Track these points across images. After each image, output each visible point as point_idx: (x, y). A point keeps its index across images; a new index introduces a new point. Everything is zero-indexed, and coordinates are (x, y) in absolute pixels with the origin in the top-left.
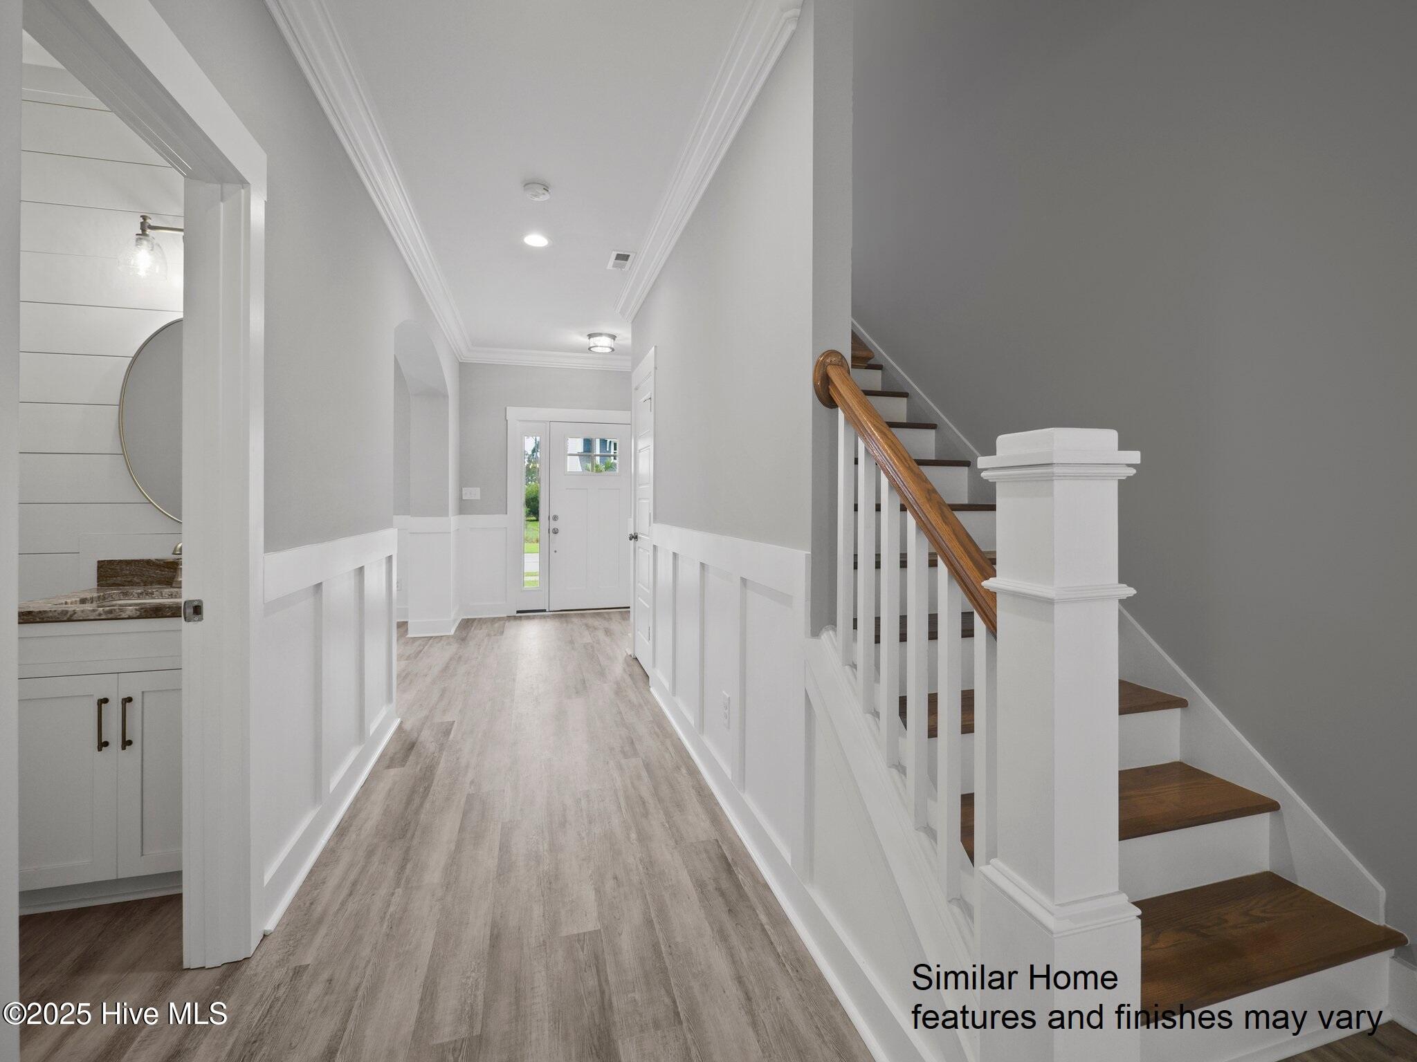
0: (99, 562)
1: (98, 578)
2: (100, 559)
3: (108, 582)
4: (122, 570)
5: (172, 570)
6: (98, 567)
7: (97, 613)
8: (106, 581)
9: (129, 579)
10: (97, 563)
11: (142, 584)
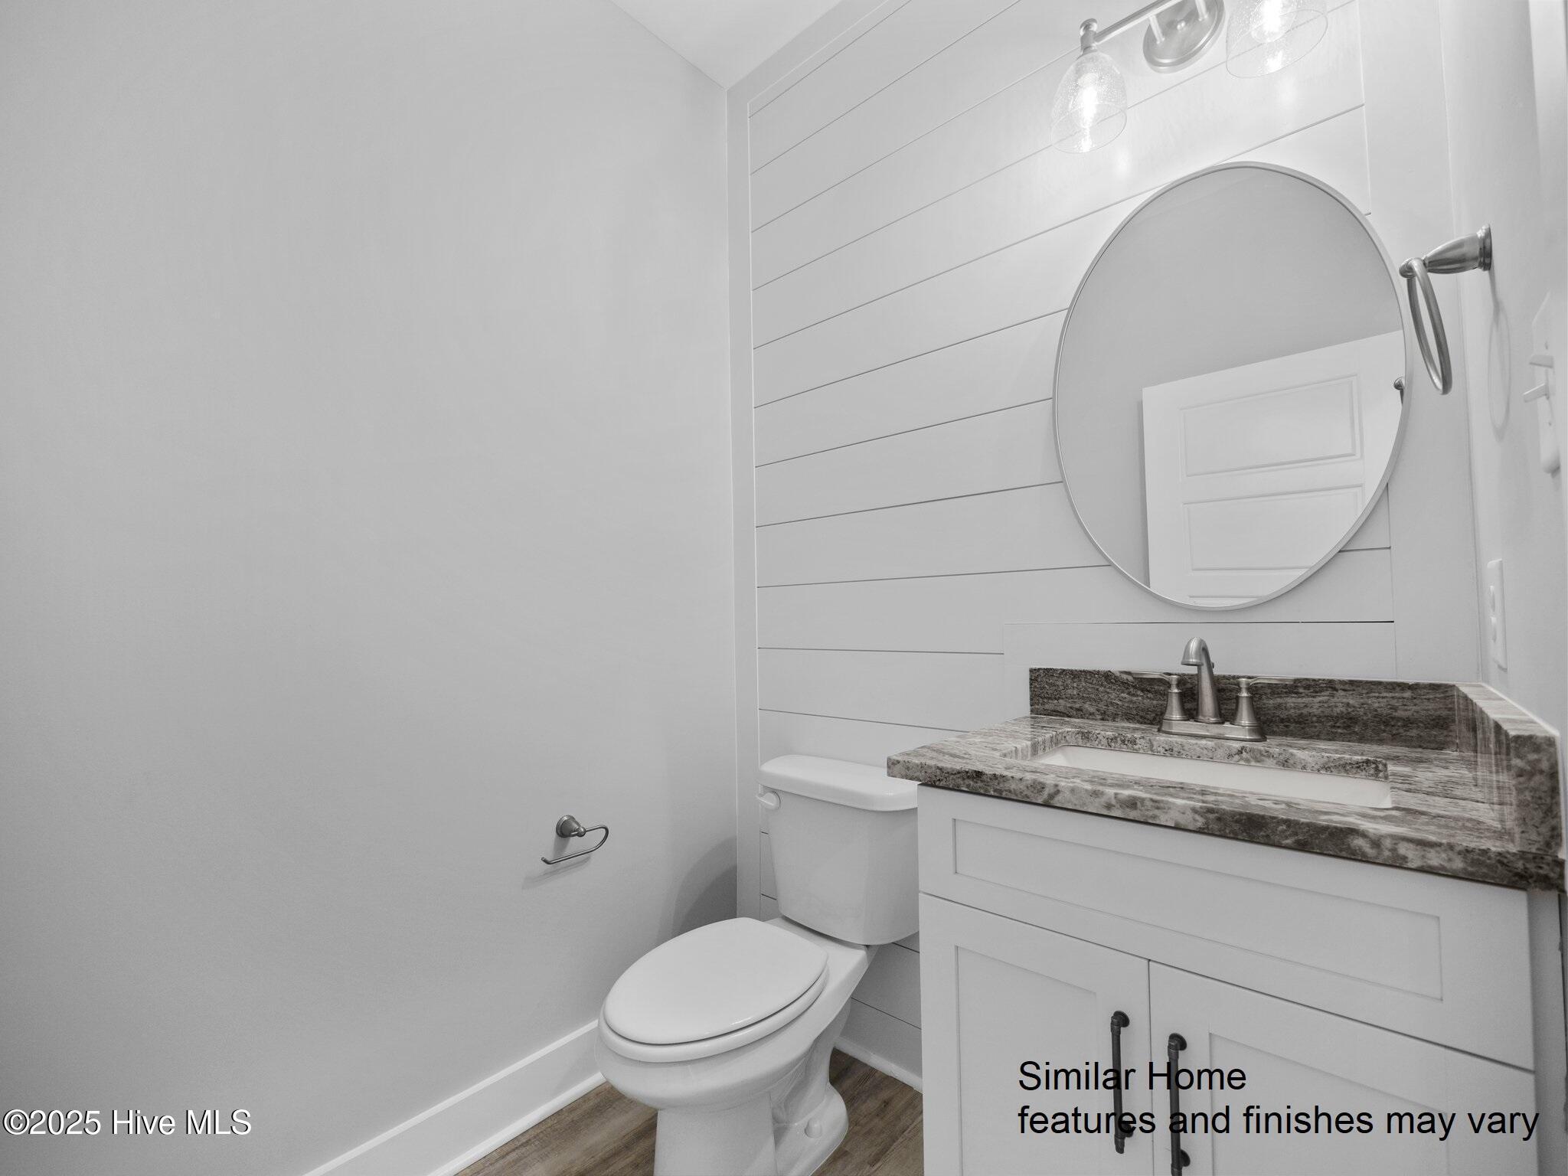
0: (1032, 671)
1: (1031, 699)
2: (1034, 667)
3: (1047, 707)
4: (1066, 687)
5: (1149, 695)
6: (1031, 679)
7: (1103, 800)
8: (1043, 704)
9: (1077, 706)
10: (1029, 673)
11: (1099, 717)
